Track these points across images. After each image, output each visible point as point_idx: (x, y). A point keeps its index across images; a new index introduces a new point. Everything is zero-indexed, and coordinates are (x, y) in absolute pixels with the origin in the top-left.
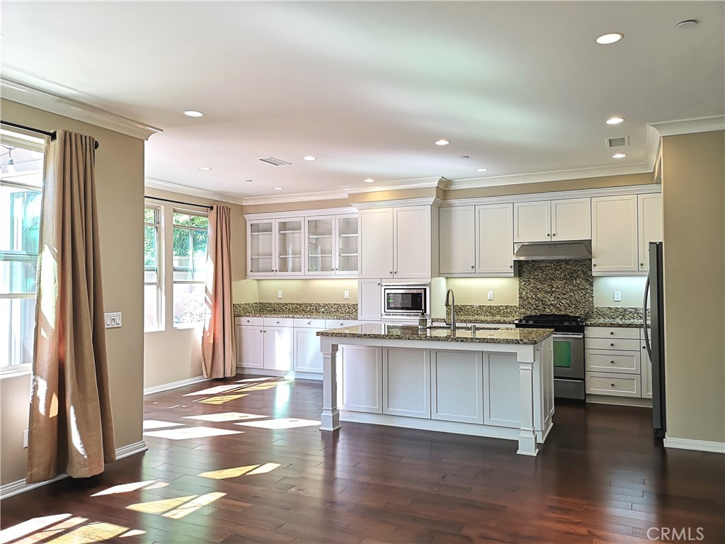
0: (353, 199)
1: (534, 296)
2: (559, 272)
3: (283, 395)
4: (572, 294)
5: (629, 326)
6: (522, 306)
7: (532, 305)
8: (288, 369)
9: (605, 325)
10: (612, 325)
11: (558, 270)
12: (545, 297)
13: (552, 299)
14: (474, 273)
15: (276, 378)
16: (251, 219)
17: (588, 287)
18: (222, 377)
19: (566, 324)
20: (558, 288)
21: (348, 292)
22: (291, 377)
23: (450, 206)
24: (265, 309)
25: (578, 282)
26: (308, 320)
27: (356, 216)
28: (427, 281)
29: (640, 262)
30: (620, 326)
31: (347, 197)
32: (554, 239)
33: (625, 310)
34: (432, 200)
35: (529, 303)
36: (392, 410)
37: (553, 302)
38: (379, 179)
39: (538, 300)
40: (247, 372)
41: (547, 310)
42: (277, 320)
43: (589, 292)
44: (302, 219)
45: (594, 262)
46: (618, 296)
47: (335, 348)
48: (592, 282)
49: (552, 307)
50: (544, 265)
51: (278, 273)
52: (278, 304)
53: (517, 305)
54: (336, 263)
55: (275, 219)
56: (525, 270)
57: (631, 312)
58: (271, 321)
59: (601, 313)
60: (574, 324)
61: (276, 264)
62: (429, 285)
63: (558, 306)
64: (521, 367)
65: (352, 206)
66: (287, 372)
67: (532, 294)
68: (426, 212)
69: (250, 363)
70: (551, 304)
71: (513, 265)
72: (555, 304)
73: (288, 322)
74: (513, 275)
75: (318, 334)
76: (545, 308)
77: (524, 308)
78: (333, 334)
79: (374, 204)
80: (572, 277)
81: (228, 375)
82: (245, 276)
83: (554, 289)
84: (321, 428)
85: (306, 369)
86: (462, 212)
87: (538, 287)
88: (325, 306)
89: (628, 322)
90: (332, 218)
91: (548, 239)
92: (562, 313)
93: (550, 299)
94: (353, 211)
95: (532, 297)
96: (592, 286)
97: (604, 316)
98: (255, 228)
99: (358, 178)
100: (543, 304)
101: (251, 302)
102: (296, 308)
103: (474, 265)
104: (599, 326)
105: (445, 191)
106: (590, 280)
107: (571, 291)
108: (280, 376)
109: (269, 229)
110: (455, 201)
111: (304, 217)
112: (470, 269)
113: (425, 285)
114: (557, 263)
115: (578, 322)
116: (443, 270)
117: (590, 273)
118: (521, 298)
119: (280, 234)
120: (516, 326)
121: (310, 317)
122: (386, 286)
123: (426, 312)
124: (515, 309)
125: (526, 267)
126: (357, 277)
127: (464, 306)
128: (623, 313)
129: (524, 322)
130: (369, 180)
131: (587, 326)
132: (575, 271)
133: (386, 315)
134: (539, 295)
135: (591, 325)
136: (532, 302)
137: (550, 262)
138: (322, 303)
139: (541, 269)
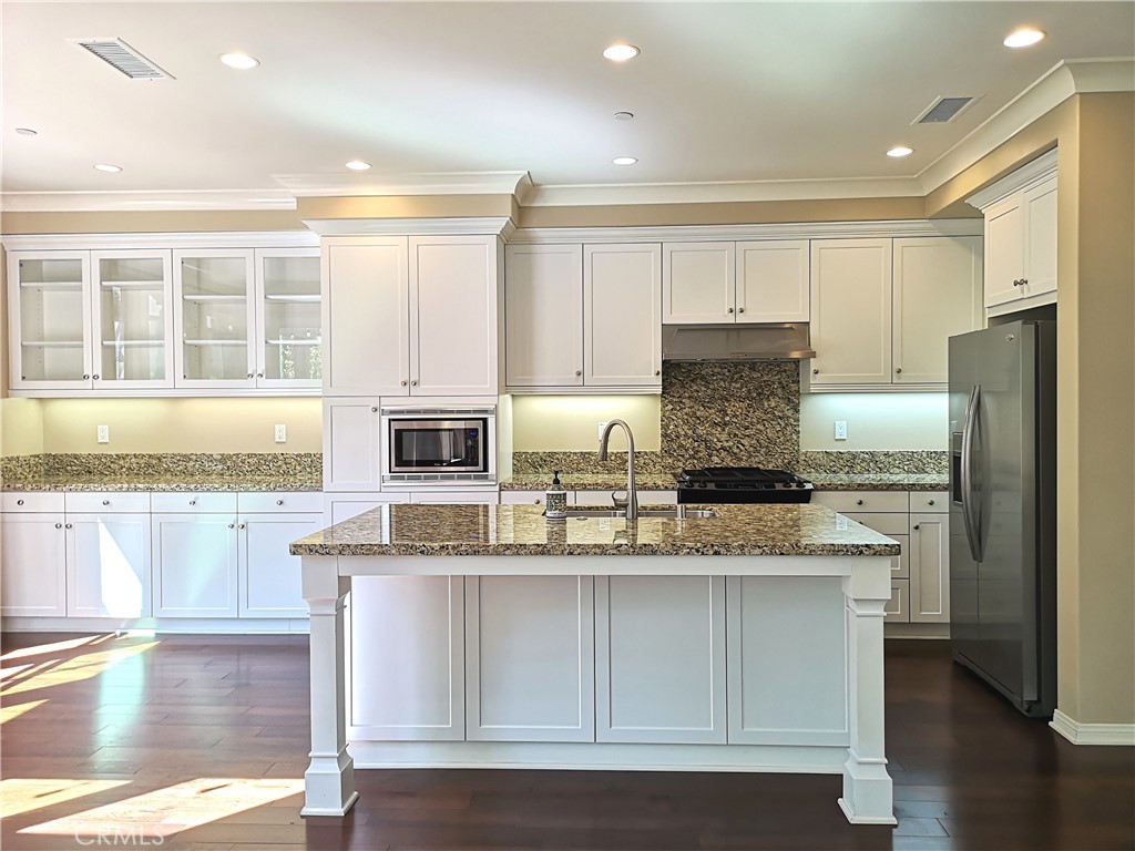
0: (310, 210)
1: (690, 432)
2: (738, 385)
4: (762, 428)
5: (891, 487)
6: (667, 452)
7: (687, 450)
8: (138, 615)
9: (848, 488)
10: (860, 487)
11: (736, 382)
12: (712, 435)
13: (724, 437)
14: (580, 386)
15: (100, 640)
16: (20, 248)
17: (789, 413)
19: (779, 487)
20: (735, 416)
21: (284, 426)
22: (147, 632)
23: (530, 242)
24: (59, 468)
25: (773, 404)
26: (191, 496)
27: (316, 253)
28: (488, 403)
29: (896, 367)
30: (875, 488)
31: (293, 206)
32: (741, 319)
33: (854, 456)
34: (499, 224)
35: (681, 446)
37: (726, 444)
38: (388, 161)
39: (698, 439)
41: (715, 459)
42: (105, 496)
43: (791, 424)
44: (166, 255)
45: (814, 364)
46: (841, 433)
47: (344, 585)
48: (798, 405)
49: (723, 454)
50: (709, 371)
51: (100, 383)
52: (97, 457)
53: (658, 450)
54: (257, 360)
55: (91, 251)
56: (674, 381)
57: (863, 460)
58: (82, 501)
59: (813, 464)
60: (794, 487)
61: (93, 362)
62: (495, 411)
63: (735, 450)
64: (859, 612)
65: (306, 227)
66: (132, 622)
67: (686, 427)
68: (490, 248)
69: (26, 607)
70: (723, 448)
71: (660, 369)
72: (731, 448)
73: (133, 503)
74: (659, 390)
75: (296, 549)
76: (710, 456)
77: (671, 456)
78: (343, 550)
79: (363, 225)
80: (760, 395)
83: (727, 419)
84: (305, 812)
85: (188, 608)
86: (555, 255)
87: (698, 414)
88: (224, 459)
90: (248, 253)
91: (730, 319)
92: (743, 464)
93: (720, 438)
94: (310, 239)
95: (686, 435)
96: (798, 411)
97: (818, 467)
98: (32, 271)
100: (708, 448)
101: (24, 453)
102: (149, 465)
103: (580, 369)
104: (836, 489)
105: (525, 206)
106: (793, 398)
107: (761, 421)
108: (118, 633)
109: (71, 275)
110: (540, 233)
111: (171, 249)
112: (573, 379)
113: (486, 411)
114: (735, 367)
115: (800, 483)
116: (515, 379)
117: (794, 387)
118: (664, 436)
119: (104, 289)
120: (684, 497)
121: (196, 489)
122: (392, 412)
123: (486, 469)
124: (654, 457)
125: (676, 375)
126: (320, 394)
127: (551, 455)
128: (851, 461)
129: (696, 486)
130: (357, 165)
131: (816, 489)
132: (768, 384)
133: (393, 478)
134: (701, 430)
135: (824, 488)
136: (687, 443)
137: (723, 364)
138: (216, 453)
139: (703, 378)
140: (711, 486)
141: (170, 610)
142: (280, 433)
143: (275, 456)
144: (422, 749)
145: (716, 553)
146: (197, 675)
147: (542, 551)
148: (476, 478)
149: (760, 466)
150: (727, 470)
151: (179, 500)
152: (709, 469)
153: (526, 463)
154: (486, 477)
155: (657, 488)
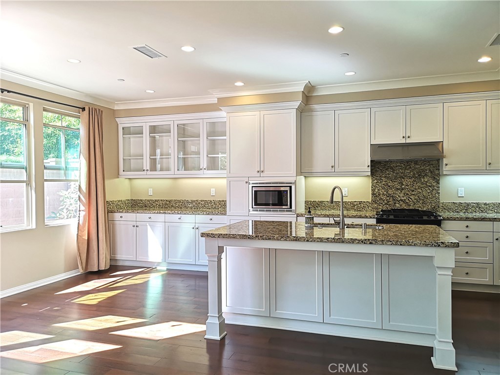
0: (223, 102)
1: (385, 193)
2: (409, 171)
3: (155, 284)
4: (420, 191)
5: (484, 219)
6: (374, 201)
7: (384, 201)
8: (161, 261)
9: (461, 219)
10: (467, 219)
11: (408, 170)
12: (396, 194)
13: (402, 195)
14: (333, 172)
15: (149, 269)
16: (124, 122)
17: (434, 184)
18: (96, 270)
19: (425, 218)
20: (407, 185)
21: (214, 189)
22: (163, 268)
23: (311, 111)
24: (136, 205)
25: (426, 180)
26: (179, 216)
27: (225, 120)
28: (292, 180)
29: (488, 162)
30: (475, 220)
31: (216, 101)
32: (409, 141)
33: (468, 205)
34: (297, 104)
35: (381, 199)
36: (281, 313)
37: (403, 198)
38: (251, 81)
39: (389, 196)
40: (120, 264)
41: (397, 205)
42: (149, 215)
43: (435, 189)
45: (445, 161)
46: (461, 193)
47: (221, 250)
48: (439, 180)
49: (401, 203)
50: (395, 165)
51: (149, 173)
52: (148, 201)
53: (370, 200)
54: (204, 163)
55: (145, 122)
56: (377, 169)
57: (473, 207)
58: (142, 216)
59: (446, 208)
60: (433, 218)
61: (147, 165)
62: (295, 183)
63: (407, 201)
64: (439, 272)
65: (221, 110)
66: (159, 264)
67: (383, 190)
68: (293, 114)
69: (124, 255)
70: (401, 200)
71: (370, 164)
72: (404, 200)
73: (159, 218)
74: (369, 174)
75: (203, 235)
76: (395, 204)
77: (376, 203)
78: (220, 236)
79: (243, 107)
80: (420, 175)
81: (102, 268)
82: (118, 175)
83: (403, 187)
84: (206, 337)
85: (178, 260)
86: (322, 116)
87: (389, 184)
88: (193, 202)
89: (470, 216)
90: (200, 121)
91: (403, 141)
92: (411, 208)
93: (400, 195)
94: (222, 114)
95: (383, 193)
96: (439, 183)
97: (449, 210)
98: (127, 131)
100: (394, 200)
101: (124, 199)
102: (166, 204)
103: (333, 165)
104: (455, 220)
105: (309, 96)
106: (437, 177)
107: (419, 188)
108: (154, 267)
109: (140, 132)
110: (316, 107)
111: (172, 121)
112: (329, 169)
113: (291, 183)
114: (407, 163)
115: (436, 217)
116: (304, 168)
117: (437, 172)
118: (373, 194)
119: (150, 137)
120: (379, 221)
121: (181, 213)
122: (253, 184)
123: (291, 207)
124: (368, 204)
125: (378, 167)
126: (226, 176)
127: (321, 202)
128: (467, 207)
129: (385, 217)
130: (239, 84)
131: (444, 219)
132: (423, 171)
133: (253, 210)
134: (390, 192)
135: (448, 219)
136: (384, 198)
137: (401, 161)
138: (189, 199)
139: (391, 168)
140: (392, 217)
141: (171, 260)
142: (213, 192)
143: (211, 201)
144: (253, 318)
145: (371, 243)
146: (180, 285)
148: (287, 211)
149: (420, 209)
150: (403, 210)
151: (175, 217)
152: (394, 210)
153: (312, 206)
154: (291, 211)
155: (366, 217)
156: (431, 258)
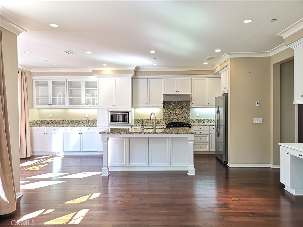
0: (95, 73)
2: (178, 106)
3: (57, 163)
4: (183, 114)
5: (206, 125)
8: (60, 151)
9: (198, 126)
10: (200, 125)
12: (173, 116)
13: (176, 116)
14: (147, 106)
15: (53, 156)
16: (36, 79)
17: (188, 111)
18: (25, 157)
19: (185, 125)
20: (178, 112)
21: (88, 114)
22: (62, 155)
23: (137, 78)
24: (42, 123)
25: (185, 110)
26: (71, 128)
27: (96, 80)
29: (208, 103)
30: (203, 126)
31: (92, 71)
32: (178, 93)
34: (132, 75)
35: (167, 118)
36: (132, 164)
38: (110, 64)
39: (170, 117)
40: (36, 154)
41: (174, 120)
42: (54, 128)
43: (188, 114)
44: (65, 81)
45: (192, 102)
46: (198, 115)
49: (175, 119)
50: (173, 103)
51: (52, 106)
52: (50, 120)
53: (163, 119)
54: (83, 101)
55: (50, 80)
57: (203, 121)
58: (50, 129)
60: (188, 125)
61: (50, 102)
62: (131, 111)
64: (190, 142)
65: (94, 75)
66: (59, 153)
67: (168, 114)
68: (130, 80)
69: (38, 150)
71: (163, 103)
72: (177, 118)
73: (60, 129)
74: (163, 107)
77: (165, 120)
79: (106, 75)
80: (183, 108)
81: (30, 156)
82: (33, 107)
83: (176, 112)
84: (102, 175)
85: (70, 150)
86: (142, 81)
87: (170, 112)
88: (76, 121)
89: (201, 124)
90: (82, 80)
91: (176, 93)
92: (179, 121)
93: (175, 116)
94: (94, 78)
95: (168, 116)
96: (190, 111)
97: (194, 122)
98: (37, 84)
99: (100, 63)
100: (172, 118)
101: (36, 120)
102: (60, 122)
103: (147, 103)
105: (137, 71)
106: (189, 108)
107: (183, 113)
108: (56, 155)
109: (46, 84)
110: (140, 76)
111: (66, 79)
112: (146, 105)
113: (129, 111)
114: (178, 103)
115: (189, 125)
116: (134, 105)
117: (189, 106)
118: (164, 116)
119: (52, 87)
120: (167, 127)
121: (72, 126)
122: (111, 111)
123: (129, 122)
124: (162, 120)
125: (166, 104)
126: (96, 107)
127: (141, 120)
128: (200, 121)
129: (169, 125)
130: (105, 65)
131: (192, 126)
132: (184, 106)
133: (111, 124)
134: (171, 115)
135: (193, 126)
136: (168, 117)
137: (175, 102)
138: (74, 119)
139: (171, 105)
140: (172, 125)
141: (67, 150)
142: (87, 116)
143: (86, 120)
144: (120, 167)
147: (140, 133)
148: (127, 124)
149: (183, 122)
150: (176, 123)
151: (69, 128)
152: (173, 123)
153: (137, 121)
154: (129, 124)
155: (162, 126)
156: (187, 138)
